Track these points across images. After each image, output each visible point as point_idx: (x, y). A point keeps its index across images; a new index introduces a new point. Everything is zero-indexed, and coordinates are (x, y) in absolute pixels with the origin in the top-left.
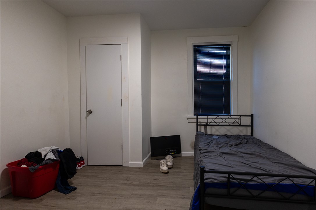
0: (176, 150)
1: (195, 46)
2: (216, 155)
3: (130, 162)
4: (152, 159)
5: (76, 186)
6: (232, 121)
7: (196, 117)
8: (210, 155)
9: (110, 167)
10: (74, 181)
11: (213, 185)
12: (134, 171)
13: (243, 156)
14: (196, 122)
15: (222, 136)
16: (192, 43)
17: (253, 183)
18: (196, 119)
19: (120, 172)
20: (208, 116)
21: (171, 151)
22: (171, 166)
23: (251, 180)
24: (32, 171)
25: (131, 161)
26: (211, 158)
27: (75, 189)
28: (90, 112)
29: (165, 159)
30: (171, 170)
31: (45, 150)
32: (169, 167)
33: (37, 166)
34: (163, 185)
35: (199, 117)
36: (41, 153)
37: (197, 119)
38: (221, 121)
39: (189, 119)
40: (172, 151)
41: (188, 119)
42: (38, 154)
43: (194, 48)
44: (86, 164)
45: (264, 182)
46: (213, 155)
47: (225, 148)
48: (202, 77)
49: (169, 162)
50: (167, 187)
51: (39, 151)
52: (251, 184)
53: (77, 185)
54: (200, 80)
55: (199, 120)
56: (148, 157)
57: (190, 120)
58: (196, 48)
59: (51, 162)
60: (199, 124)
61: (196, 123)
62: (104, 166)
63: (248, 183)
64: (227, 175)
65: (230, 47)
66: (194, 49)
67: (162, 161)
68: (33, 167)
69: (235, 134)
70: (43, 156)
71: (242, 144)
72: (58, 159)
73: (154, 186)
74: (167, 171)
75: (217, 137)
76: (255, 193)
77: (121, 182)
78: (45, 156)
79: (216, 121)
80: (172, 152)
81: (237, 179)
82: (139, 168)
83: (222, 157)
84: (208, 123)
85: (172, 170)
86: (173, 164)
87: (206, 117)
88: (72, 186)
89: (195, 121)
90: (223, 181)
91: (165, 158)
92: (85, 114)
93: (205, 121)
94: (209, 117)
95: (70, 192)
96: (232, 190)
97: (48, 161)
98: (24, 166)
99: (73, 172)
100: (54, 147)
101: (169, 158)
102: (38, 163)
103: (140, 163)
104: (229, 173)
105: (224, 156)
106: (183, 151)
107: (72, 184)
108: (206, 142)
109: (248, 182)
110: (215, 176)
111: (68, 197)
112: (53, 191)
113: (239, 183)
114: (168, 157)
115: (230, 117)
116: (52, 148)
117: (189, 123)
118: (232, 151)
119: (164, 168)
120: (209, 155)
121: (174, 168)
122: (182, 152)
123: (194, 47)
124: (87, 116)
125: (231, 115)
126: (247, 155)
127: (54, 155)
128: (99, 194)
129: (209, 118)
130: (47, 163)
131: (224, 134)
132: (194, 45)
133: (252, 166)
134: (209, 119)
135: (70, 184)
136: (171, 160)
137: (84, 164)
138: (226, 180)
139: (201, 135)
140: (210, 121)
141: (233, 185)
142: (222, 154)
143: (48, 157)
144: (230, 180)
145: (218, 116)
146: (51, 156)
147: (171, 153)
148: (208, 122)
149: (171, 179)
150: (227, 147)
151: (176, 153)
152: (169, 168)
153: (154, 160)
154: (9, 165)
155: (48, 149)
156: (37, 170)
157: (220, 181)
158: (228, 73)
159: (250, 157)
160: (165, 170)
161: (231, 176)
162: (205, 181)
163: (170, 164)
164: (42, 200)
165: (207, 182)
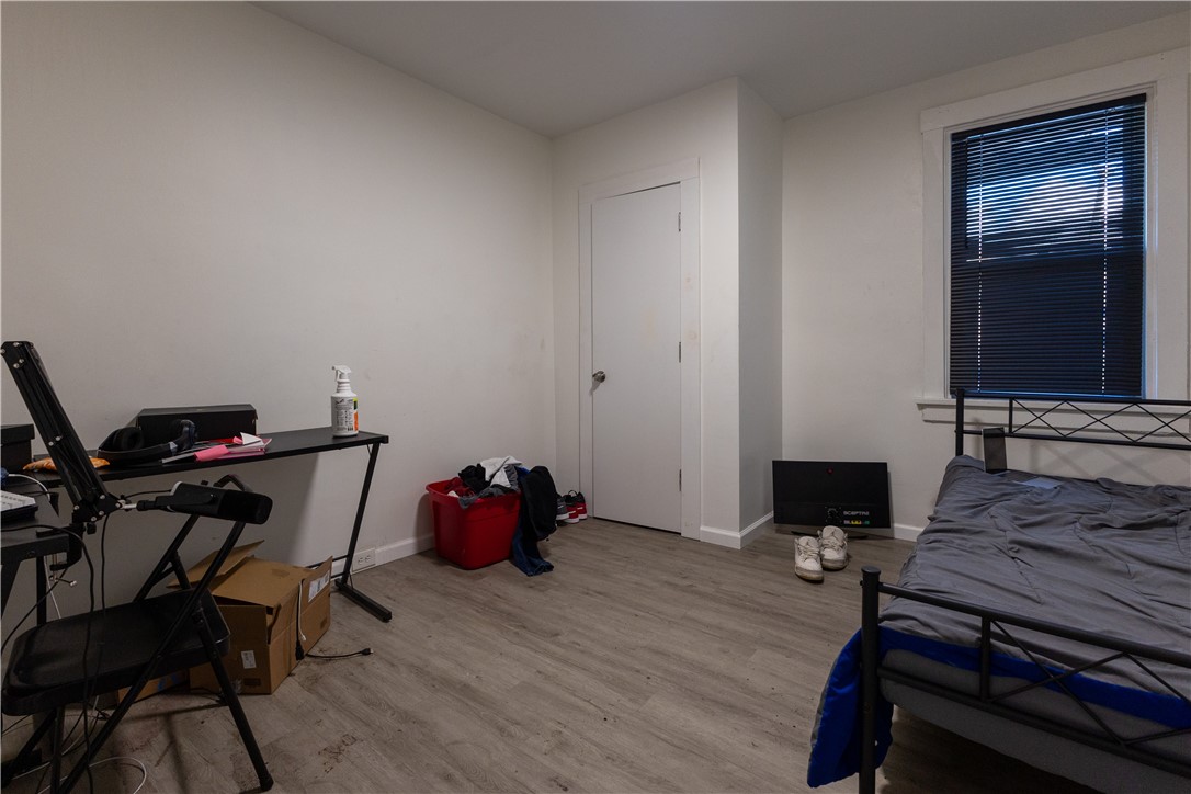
0: (867, 514)
1: (955, 137)
2: (984, 548)
3: (702, 528)
4: (778, 531)
5: (552, 563)
6: (1149, 424)
7: (954, 402)
8: (958, 541)
9: (647, 531)
10: (553, 551)
11: (913, 643)
12: (710, 555)
13: (1133, 571)
14: (955, 420)
15: (1079, 483)
16: (944, 128)
17: (1110, 682)
18: (955, 411)
19: (669, 548)
20: (1012, 398)
21: (846, 513)
22: (838, 565)
23: (1098, 667)
24: (464, 507)
25: (706, 525)
26: (956, 551)
27: (550, 568)
28: (600, 378)
29: (816, 536)
30: (829, 577)
31: (494, 465)
32: (830, 565)
33: (473, 498)
34: (787, 616)
35: (967, 402)
36: (484, 470)
37: (960, 409)
38: (1079, 421)
39: (927, 410)
40: (853, 513)
41: (921, 406)
42: (480, 470)
43: (953, 146)
44: (589, 513)
45: (1178, 694)
46: (970, 544)
47: (1059, 530)
48: (988, 250)
49: (832, 547)
50: (803, 624)
51: (482, 465)
52: (1099, 682)
53: (557, 561)
54: (980, 259)
55: (968, 416)
56: (762, 520)
57: (931, 414)
58: (962, 143)
59: (500, 492)
60: (966, 428)
61: (955, 426)
62: (633, 528)
63: (1084, 674)
64: (977, 621)
65: (1143, 108)
66: (954, 148)
67: (803, 540)
68: (465, 498)
69: (1093, 474)
70: (487, 478)
71: (1174, 524)
72: (515, 487)
73: (758, 611)
74: (814, 576)
75: (1049, 485)
76: (1127, 726)
77: (665, 577)
78: (492, 476)
79: (1055, 420)
80: (851, 518)
81: (1026, 646)
82: (729, 550)
83: (1013, 558)
84: (1010, 425)
85: (839, 576)
86: (848, 557)
87: (1006, 403)
88: (547, 560)
89: (951, 415)
90: (959, 640)
91: (819, 532)
92: (589, 381)
93: (1000, 418)
94: (1015, 404)
95: (536, 574)
96: (1001, 684)
97: (494, 490)
98: (453, 494)
99: (549, 525)
100: (513, 460)
101: (832, 534)
102: (477, 492)
103: (732, 536)
104: (989, 617)
105: (1027, 555)
106: (899, 522)
107: (548, 555)
108: (973, 498)
109: (1082, 670)
110: (931, 615)
111: (532, 584)
112: (507, 562)
113: (1037, 664)
114: (828, 531)
115: (1135, 408)
116: (508, 462)
117: (926, 421)
118: (1084, 544)
119: (809, 565)
120: (953, 542)
121: (850, 571)
122: (896, 525)
123: (953, 140)
124: (595, 387)
125: (1147, 398)
126: (1157, 572)
127: (508, 477)
128: (600, 593)
129: (1018, 409)
130: (492, 494)
131: (1095, 479)
132: (953, 134)
133: (1161, 619)
134: (1014, 413)
135: (542, 555)
136: (840, 543)
137: (584, 511)
138: (974, 639)
139: (966, 469)
140: (1021, 418)
141: (1009, 667)
142: (1017, 547)
143: (496, 481)
144: (992, 641)
145: (1066, 400)
146: (502, 479)
147: (847, 522)
148: (1014, 423)
149: (827, 604)
150: (1072, 526)
151: (867, 523)
152: (825, 569)
153: (786, 536)
154: (431, 487)
155: (499, 461)
156: (472, 506)
157: (948, 638)
158: (1131, 218)
159: (1170, 583)
160: (809, 571)
161: (993, 628)
162: (885, 624)
163: (832, 555)
164: (482, 576)
165: (892, 627)
